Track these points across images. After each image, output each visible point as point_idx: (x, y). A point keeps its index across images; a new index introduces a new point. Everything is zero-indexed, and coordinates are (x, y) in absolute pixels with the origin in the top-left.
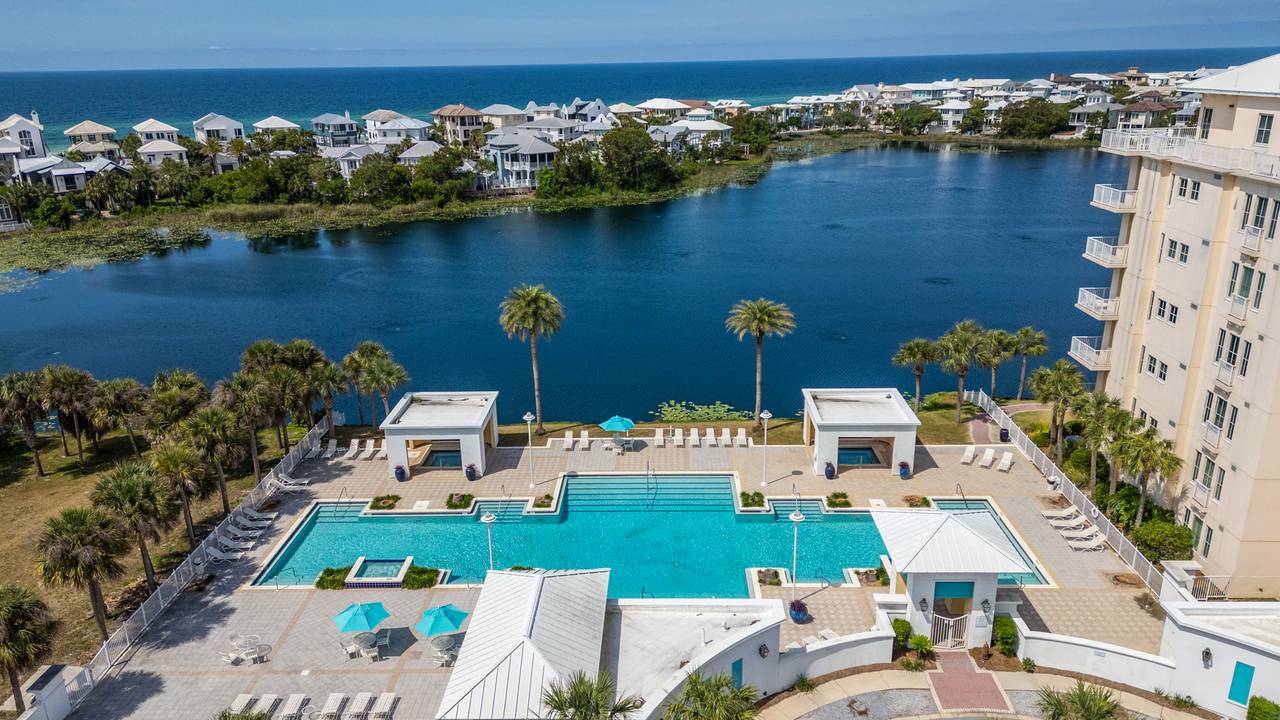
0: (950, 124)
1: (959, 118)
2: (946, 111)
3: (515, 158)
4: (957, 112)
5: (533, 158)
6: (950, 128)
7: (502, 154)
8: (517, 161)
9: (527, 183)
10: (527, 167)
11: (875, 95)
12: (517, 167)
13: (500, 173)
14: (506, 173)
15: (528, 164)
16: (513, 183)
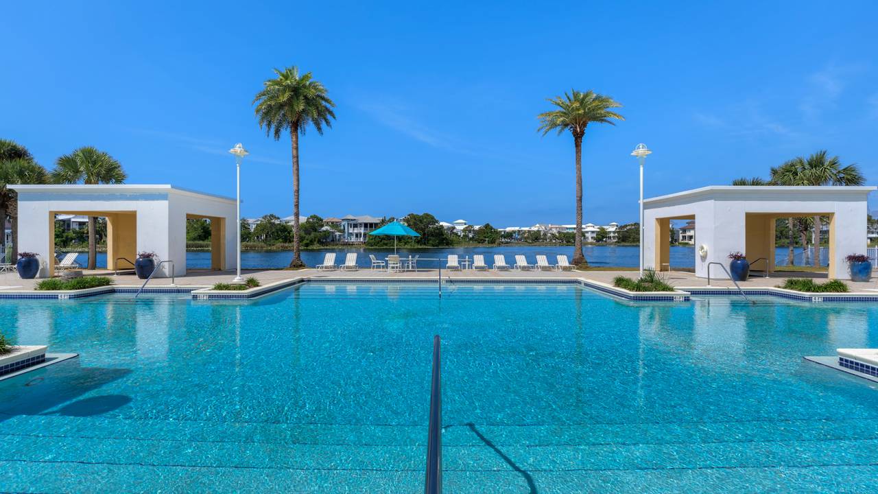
0: (590, 238)
1: (595, 235)
2: (587, 232)
3: (355, 226)
4: (593, 232)
5: (366, 225)
6: (590, 240)
7: (348, 224)
8: (357, 227)
9: (362, 239)
10: (362, 230)
11: (548, 229)
12: (356, 231)
13: (346, 235)
14: (350, 234)
15: (363, 228)
16: (353, 239)
